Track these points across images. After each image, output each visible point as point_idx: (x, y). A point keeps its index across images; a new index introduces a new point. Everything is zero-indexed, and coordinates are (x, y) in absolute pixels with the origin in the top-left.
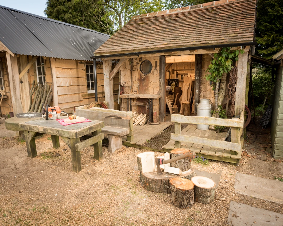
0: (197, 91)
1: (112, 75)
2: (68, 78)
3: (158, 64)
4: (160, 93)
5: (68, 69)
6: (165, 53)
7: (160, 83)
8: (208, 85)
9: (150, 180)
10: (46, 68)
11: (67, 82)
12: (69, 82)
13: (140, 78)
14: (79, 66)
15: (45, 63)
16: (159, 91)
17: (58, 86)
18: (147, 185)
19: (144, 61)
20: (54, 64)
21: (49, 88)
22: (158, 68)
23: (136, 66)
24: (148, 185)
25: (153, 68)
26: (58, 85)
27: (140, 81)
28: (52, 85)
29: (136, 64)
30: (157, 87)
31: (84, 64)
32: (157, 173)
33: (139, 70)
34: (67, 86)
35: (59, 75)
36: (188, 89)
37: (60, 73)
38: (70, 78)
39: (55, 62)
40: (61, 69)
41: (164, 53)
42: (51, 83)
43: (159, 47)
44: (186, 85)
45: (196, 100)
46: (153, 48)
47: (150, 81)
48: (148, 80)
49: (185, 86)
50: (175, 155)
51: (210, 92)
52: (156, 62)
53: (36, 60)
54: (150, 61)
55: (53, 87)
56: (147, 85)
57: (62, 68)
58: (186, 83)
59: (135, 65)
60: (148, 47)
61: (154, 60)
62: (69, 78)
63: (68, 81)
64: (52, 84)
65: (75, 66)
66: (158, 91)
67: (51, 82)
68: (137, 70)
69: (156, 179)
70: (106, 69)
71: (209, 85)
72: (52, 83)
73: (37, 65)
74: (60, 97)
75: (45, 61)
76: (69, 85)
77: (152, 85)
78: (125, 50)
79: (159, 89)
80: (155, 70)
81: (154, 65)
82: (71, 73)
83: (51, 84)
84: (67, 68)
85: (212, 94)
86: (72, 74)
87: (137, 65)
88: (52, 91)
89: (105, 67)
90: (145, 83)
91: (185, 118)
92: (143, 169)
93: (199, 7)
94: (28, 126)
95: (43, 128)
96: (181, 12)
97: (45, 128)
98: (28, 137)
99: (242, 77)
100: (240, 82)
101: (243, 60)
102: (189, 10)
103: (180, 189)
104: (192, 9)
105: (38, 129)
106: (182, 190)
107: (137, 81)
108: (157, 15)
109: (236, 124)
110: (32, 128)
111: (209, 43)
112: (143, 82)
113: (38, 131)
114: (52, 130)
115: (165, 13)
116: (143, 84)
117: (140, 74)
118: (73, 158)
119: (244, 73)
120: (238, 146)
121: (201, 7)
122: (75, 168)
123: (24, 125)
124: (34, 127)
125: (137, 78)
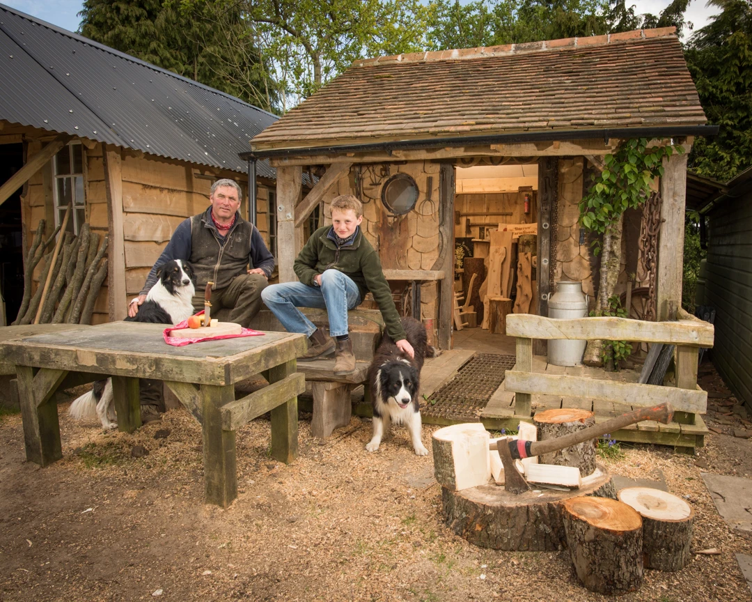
0: (545, 261)
1: (303, 210)
2: (160, 216)
3: (436, 184)
4: (439, 266)
5: (162, 189)
6: (465, 151)
7: (441, 238)
8: (572, 246)
9: (490, 512)
10: (90, 182)
11: (156, 229)
12: (163, 230)
13: (383, 224)
14: (194, 185)
15: (88, 166)
16: (438, 260)
17: (126, 238)
18: (478, 528)
19: (395, 177)
20: (118, 168)
21: (96, 243)
22: (436, 196)
23: (372, 189)
24: (480, 529)
25: (422, 197)
26: (129, 235)
27: (384, 233)
28: (108, 235)
29: (371, 185)
30: (431, 250)
31: (210, 181)
32: (503, 488)
33: (379, 203)
34: (155, 242)
35: (132, 205)
36: (502, 264)
37: (135, 199)
38: (168, 217)
39: (122, 165)
40: (141, 187)
41: (462, 149)
42: (106, 229)
43: (452, 129)
44: (496, 252)
45: (542, 286)
46: (434, 134)
47: (412, 233)
48: (407, 230)
49: (493, 255)
50: (556, 428)
51: (580, 263)
52: (430, 180)
53: (54, 157)
54: (413, 177)
55: (113, 240)
56: (402, 245)
57: (143, 185)
58: (497, 247)
59: (369, 186)
61: (423, 174)
62: (163, 216)
63: (160, 228)
64: (107, 232)
65: (184, 182)
66: (434, 261)
67: (105, 225)
68: (372, 201)
69: (509, 508)
70: (284, 192)
71: (575, 246)
72: (109, 230)
73: (55, 173)
74: (134, 274)
75: (88, 161)
76: (164, 237)
77: (419, 243)
78: (351, 137)
79: (437, 257)
80: (428, 202)
81: (423, 187)
82: (169, 203)
83: (103, 233)
84: (158, 185)
85: (585, 268)
86: (172, 205)
87: (373, 187)
88: (105, 255)
89: (281, 187)
90: (396, 238)
91: (550, 325)
92: (457, 480)
93: (537, 48)
94: (35, 348)
95: (97, 354)
96: (492, 56)
97: (103, 354)
98: (30, 389)
99: (674, 221)
100: (670, 231)
101: (676, 175)
102: (511, 53)
103: (607, 531)
104: (519, 52)
105: (77, 357)
106: (615, 533)
107: (373, 234)
108: (425, 60)
109: (695, 334)
110: (53, 356)
111: (592, 124)
112: (392, 236)
113: (74, 365)
114: (132, 360)
115: (448, 56)
116: (392, 240)
117: (383, 213)
118: (209, 457)
119: (679, 209)
120: (699, 398)
121: (544, 49)
122: (215, 492)
123: (20, 348)
124: (61, 353)
125: (374, 224)
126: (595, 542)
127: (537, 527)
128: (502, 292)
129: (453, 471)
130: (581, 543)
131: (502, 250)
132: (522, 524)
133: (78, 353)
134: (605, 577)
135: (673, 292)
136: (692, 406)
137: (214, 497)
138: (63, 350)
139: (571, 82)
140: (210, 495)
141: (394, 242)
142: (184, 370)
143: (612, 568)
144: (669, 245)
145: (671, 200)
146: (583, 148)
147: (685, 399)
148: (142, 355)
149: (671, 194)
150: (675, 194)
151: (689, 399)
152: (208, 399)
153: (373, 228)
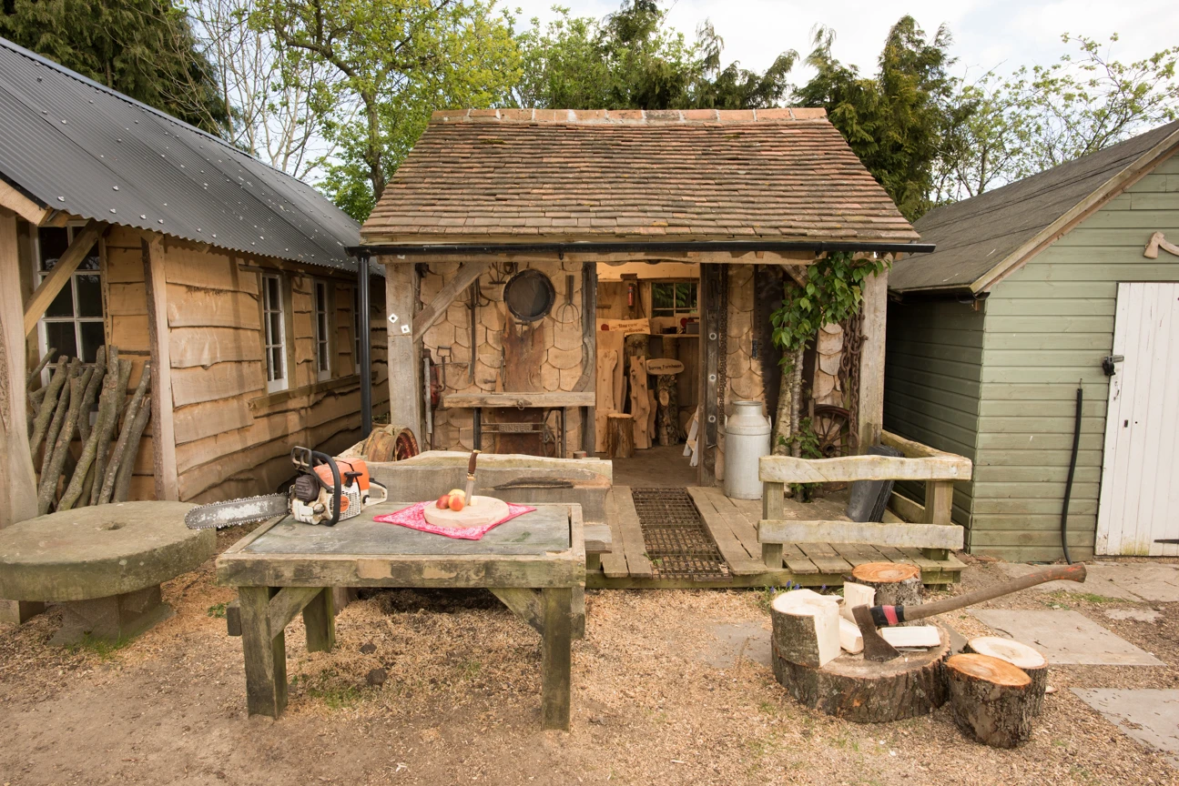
0: (713, 378)
1: (425, 321)
2: (205, 329)
3: (578, 285)
4: (584, 386)
5: (206, 290)
6: (646, 255)
7: (584, 351)
8: (742, 360)
9: (872, 685)
10: (110, 284)
11: (203, 349)
12: (210, 349)
13: (510, 334)
14: (240, 281)
15: (108, 261)
16: (581, 378)
17: (173, 365)
19: (523, 273)
20: (161, 266)
21: (127, 374)
22: (578, 299)
23: (492, 288)
25: (559, 301)
26: (176, 359)
27: (511, 345)
28: (151, 363)
29: (491, 283)
30: (573, 365)
31: (255, 274)
32: (861, 657)
33: (503, 307)
34: (203, 366)
35: (177, 317)
36: (614, 371)
37: (180, 308)
38: (214, 330)
39: (165, 259)
40: (184, 289)
41: (643, 253)
42: (148, 353)
43: (642, 231)
44: (606, 356)
45: (709, 406)
46: (621, 236)
47: (548, 344)
48: (542, 342)
49: (602, 360)
51: (751, 379)
52: (570, 280)
54: (549, 275)
55: (158, 370)
56: (536, 361)
57: (187, 286)
58: (606, 350)
59: (488, 285)
60: (605, 230)
61: (561, 272)
62: (209, 329)
63: (207, 347)
64: (148, 358)
65: (229, 278)
66: (578, 378)
67: (145, 348)
68: (492, 304)
70: (397, 297)
71: (745, 359)
72: (151, 355)
73: (39, 268)
74: (181, 414)
75: (108, 254)
76: (212, 359)
77: (556, 357)
79: (580, 374)
80: (569, 307)
81: (560, 287)
82: (215, 309)
83: (140, 360)
84: (204, 286)
85: (756, 385)
86: (218, 313)
87: (494, 286)
88: (148, 391)
89: (393, 290)
90: (527, 351)
91: (808, 467)
92: (820, 656)
93: (674, 119)
94: (287, 562)
95: (392, 563)
96: (620, 123)
97: (402, 562)
98: (262, 617)
99: (876, 338)
100: (871, 349)
101: (877, 289)
102: (643, 122)
103: (1013, 688)
104: (653, 122)
105: (357, 570)
106: (1018, 688)
107: (494, 346)
108: (533, 122)
109: (954, 469)
110: (317, 570)
111: (805, 235)
112: (522, 348)
113: (354, 580)
114: (449, 566)
115: (563, 119)
116: (522, 354)
117: (510, 319)
118: (551, 673)
119: (880, 326)
120: (956, 533)
121: (682, 121)
122: (556, 714)
123: (260, 562)
124: (333, 565)
125: (495, 333)
126: (1001, 699)
127: (914, 693)
128: (615, 405)
129: (817, 647)
130: (985, 703)
131: (613, 354)
132: (901, 693)
133: (361, 564)
134: (1010, 732)
135: (874, 414)
136: (949, 542)
137: (556, 721)
138: (336, 561)
139: (746, 174)
140: (550, 719)
141: (525, 356)
142: (528, 573)
143: (1016, 722)
144: (870, 364)
145: (872, 316)
146: (783, 257)
147: (943, 536)
148: (462, 558)
149: (872, 309)
150: (876, 310)
151: (946, 535)
152: (552, 604)
153: (494, 339)
